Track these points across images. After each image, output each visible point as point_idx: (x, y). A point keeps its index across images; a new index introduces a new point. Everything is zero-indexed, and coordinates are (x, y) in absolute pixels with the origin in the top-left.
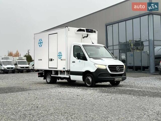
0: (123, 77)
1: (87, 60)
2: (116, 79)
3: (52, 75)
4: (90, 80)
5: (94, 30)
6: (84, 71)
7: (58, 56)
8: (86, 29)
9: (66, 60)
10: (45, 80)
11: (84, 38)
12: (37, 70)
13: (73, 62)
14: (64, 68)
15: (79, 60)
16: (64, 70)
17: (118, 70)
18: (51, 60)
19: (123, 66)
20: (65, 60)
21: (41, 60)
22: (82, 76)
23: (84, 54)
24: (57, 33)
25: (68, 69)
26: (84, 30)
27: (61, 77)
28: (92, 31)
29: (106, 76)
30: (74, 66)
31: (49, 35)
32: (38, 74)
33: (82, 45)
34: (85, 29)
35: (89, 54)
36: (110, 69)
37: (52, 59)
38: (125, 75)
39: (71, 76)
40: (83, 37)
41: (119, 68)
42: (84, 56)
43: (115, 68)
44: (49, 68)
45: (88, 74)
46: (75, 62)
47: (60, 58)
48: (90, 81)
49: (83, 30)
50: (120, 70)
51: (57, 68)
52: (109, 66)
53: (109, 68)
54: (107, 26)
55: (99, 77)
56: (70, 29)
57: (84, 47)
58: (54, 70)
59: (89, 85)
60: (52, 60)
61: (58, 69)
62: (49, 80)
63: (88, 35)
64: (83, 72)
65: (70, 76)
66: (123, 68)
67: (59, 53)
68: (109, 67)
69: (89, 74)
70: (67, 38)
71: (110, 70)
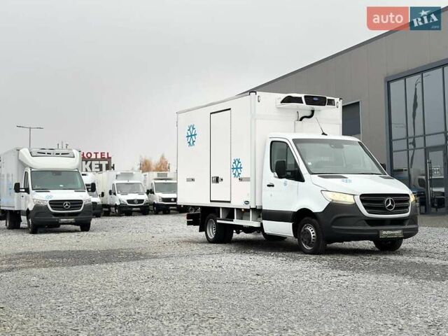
0: (406, 227)
1: (302, 180)
2: (384, 232)
3: (218, 221)
4: (312, 235)
5: (328, 98)
6: (296, 210)
7: (233, 168)
8: (305, 97)
9: (252, 179)
10: (204, 233)
11: (301, 120)
12: (184, 206)
13: (269, 186)
14: (247, 202)
15: (285, 180)
16: (247, 207)
17: (390, 207)
18: (217, 180)
19: (407, 195)
20: (248, 179)
21: (193, 180)
22: (291, 224)
23: (296, 165)
24: (230, 109)
25: (258, 204)
26: (301, 98)
27: (242, 226)
28: (322, 101)
29: (355, 225)
30: (271, 195)
31: (211, 113)
32: (188, 218)
33: (293, 140)
34: (302, 96)
35: (310, 164)
36: (365, 204)
37: (217, 178)
38: (415, 223)
39: (265, 223)
40: (300, 117)
41: (392, 203)
42: (297, 169)
43: (382, 201)
44: (211, 201)
45: (306, 218)
46: (273, 186)
47: (237, 174)
48: (312, 238)
49: (298, 100)
50: (396, 208)
51: (229, 202)
52: (362, 195)
53: (362, 201)
54: (388, 83)
55: (333, 227)
56: (261, 98)
57: (298, 145)
58: (223, 208)
59: (310, 248)
60: (220, 180)
61: (233, 205)
62: (211, 233)
63: (313, 111)
64: (295, 213)
65: (262, 224)
66: (408, 201)
67: (235, 163)
68: (363, 198)
69: (310, 219)
70: (255, 121)
71: (366, 207)
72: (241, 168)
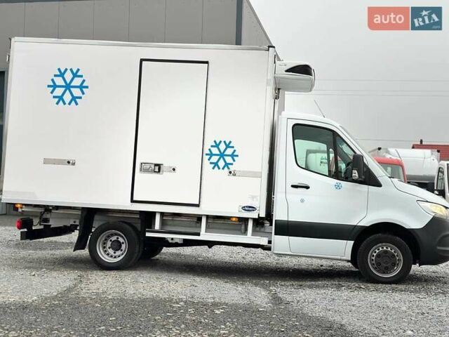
7: (211, 155)
20: (254, 175)
21: (70, 163)
22: (352, 242)
24: (207, 62)
31: (142, 60)
32: (20, 227)
37: (158, 166)
44: (132, 201)
46: (307, 187)
47: (221, 163)
55: (438, 248)
60: (164, 169)
65: (270, 241)
72: (233, 156)
